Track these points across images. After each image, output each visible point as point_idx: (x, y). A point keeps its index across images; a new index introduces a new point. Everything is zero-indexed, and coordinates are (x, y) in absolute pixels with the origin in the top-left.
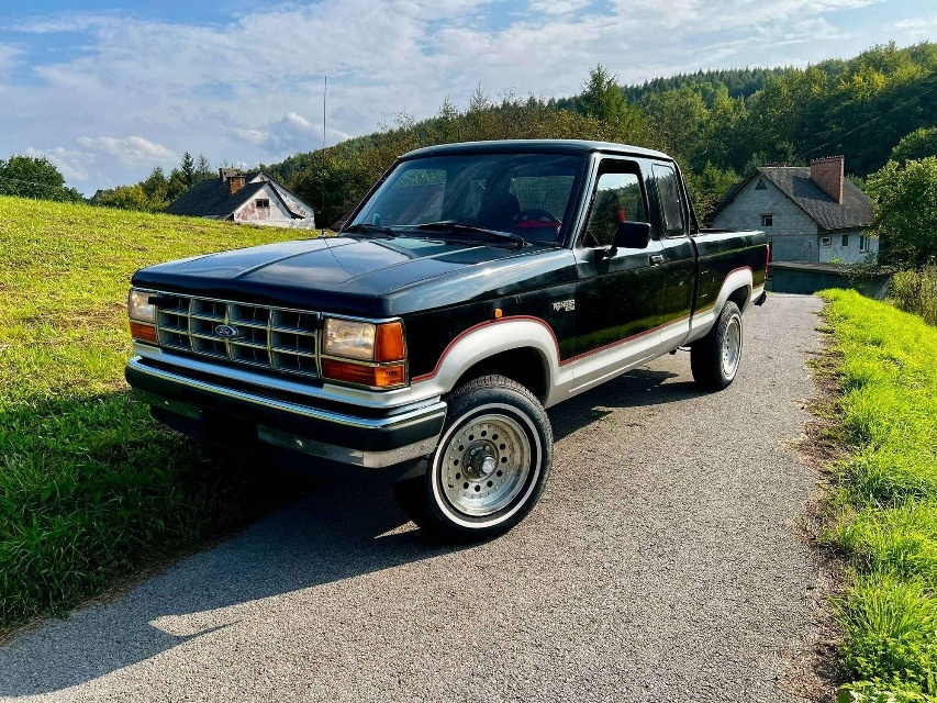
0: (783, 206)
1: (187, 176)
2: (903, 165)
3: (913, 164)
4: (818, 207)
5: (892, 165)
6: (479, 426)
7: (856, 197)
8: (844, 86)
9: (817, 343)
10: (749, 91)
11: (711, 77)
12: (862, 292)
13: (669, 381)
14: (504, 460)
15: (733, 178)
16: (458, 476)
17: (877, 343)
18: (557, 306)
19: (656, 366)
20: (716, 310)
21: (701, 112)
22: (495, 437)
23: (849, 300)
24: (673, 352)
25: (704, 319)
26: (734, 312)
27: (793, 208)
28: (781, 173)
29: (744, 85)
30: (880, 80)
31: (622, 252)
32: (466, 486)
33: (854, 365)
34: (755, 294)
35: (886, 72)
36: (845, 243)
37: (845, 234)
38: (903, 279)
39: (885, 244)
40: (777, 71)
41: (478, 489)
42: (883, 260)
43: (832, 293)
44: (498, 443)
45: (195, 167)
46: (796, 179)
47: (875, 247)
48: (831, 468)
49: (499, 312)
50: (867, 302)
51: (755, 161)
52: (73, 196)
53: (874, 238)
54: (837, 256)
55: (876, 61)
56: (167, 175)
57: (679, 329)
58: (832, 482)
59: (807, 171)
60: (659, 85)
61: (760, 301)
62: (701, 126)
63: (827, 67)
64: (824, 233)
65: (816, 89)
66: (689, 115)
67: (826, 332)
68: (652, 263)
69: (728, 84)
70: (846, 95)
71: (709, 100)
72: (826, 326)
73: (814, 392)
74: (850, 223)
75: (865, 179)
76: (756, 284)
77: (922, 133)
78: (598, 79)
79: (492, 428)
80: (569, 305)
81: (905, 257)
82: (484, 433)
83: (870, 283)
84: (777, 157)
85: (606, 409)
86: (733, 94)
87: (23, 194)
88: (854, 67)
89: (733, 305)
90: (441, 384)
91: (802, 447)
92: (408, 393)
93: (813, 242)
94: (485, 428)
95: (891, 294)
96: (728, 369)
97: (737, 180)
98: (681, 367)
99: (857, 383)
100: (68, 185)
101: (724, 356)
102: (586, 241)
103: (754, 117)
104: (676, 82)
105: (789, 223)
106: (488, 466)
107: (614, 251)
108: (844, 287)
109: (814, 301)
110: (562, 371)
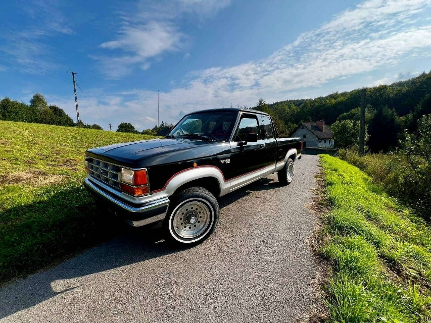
0: (308, 133)
1: (162, 127)
2: (340, 122)
3: (343, 122)
4: (318, 133)
5: (337, 122)
6: (191, 205)
7: (327, 130)
8: (324, 103)
9: (317, 170)
10: (300, 104)
11: (290, 101)
12: (330, 155)
13: (272, 182)
14: (201, 217)
15: (296, 126)
16: (182, 224)
17: (336, 170)
18: (222, 162)
19: (269, 177)
20: (285, 161)
21: (287, 109)
22: (197, 209)
23: (327, 157)
24: (273, 173)
25: (281, 164)
26: (291, 162)
27: (311, 133)
28: (308, 125)
29: (298, 103)
30: (333, 101)
31: (249, 143)
32: (185, 227)
33: (329, 178)
34: (298, 156)
35: (335, 99)
36: (325, 142)
37: (325, 140)
38: (341, 151)
39: (336, 142)
40: (307, 100)
41: (190, 228)
42: (335, 146)
43: (322, 155)
44: (198, 211)
45: (165, 125)
46: (312, 126)
47: (333, 143)
48: (322, 217)
49: (195, 164)
50: (332, 157)
51: (301, 122)
52: (136, 132)
53: (333, 141)
54: (323, 145)
55: (332, 96)
56: (158, 126)
57: (272, 167)
58: (322, 222)
59: (315, 124)
60: (277, 103)
61: (300, 158)
62: (287, 113)
63: (320, 98)
64: (320, 139)
65: (317, 104)
66: (284, 110)
67: (320, 166)
68: (261, 147)
69: (294, 103)
70: (325, 105)
71: (289, 107)
72: (320, 165)
73: (317, 186)
74: (327, 137)
75: (330, 126)
76: (298, 153)
77: (345, 114)
78: (261, 102)
79: (195, 206)
80: (228, 161)
81: (341, 145)
82: (192, 208)
83: (332, 152)
84: (307, 120)
85: (250, 192)
86: (295, 105)
87: (126, 131)
88: (327, 98)
89: (291, 160)
90: (167, 192)
91: (312, 207)
92: (151, 197)
93: (317, 141)
94: (192, 206)
95: (338, 155)
96: (289, 178)
97: (297, 126)
98: (275, 178)
99: (330, 184)
100: (135, 129)
101: (288, 175)
102: (235, 140)
103: (301, 111)
104: (281, 103)
105: (310, 137)
106: (193, 220)
107: (246, 143)
108: (325, 153)
109: (317, 157)
110: (226, 184)
